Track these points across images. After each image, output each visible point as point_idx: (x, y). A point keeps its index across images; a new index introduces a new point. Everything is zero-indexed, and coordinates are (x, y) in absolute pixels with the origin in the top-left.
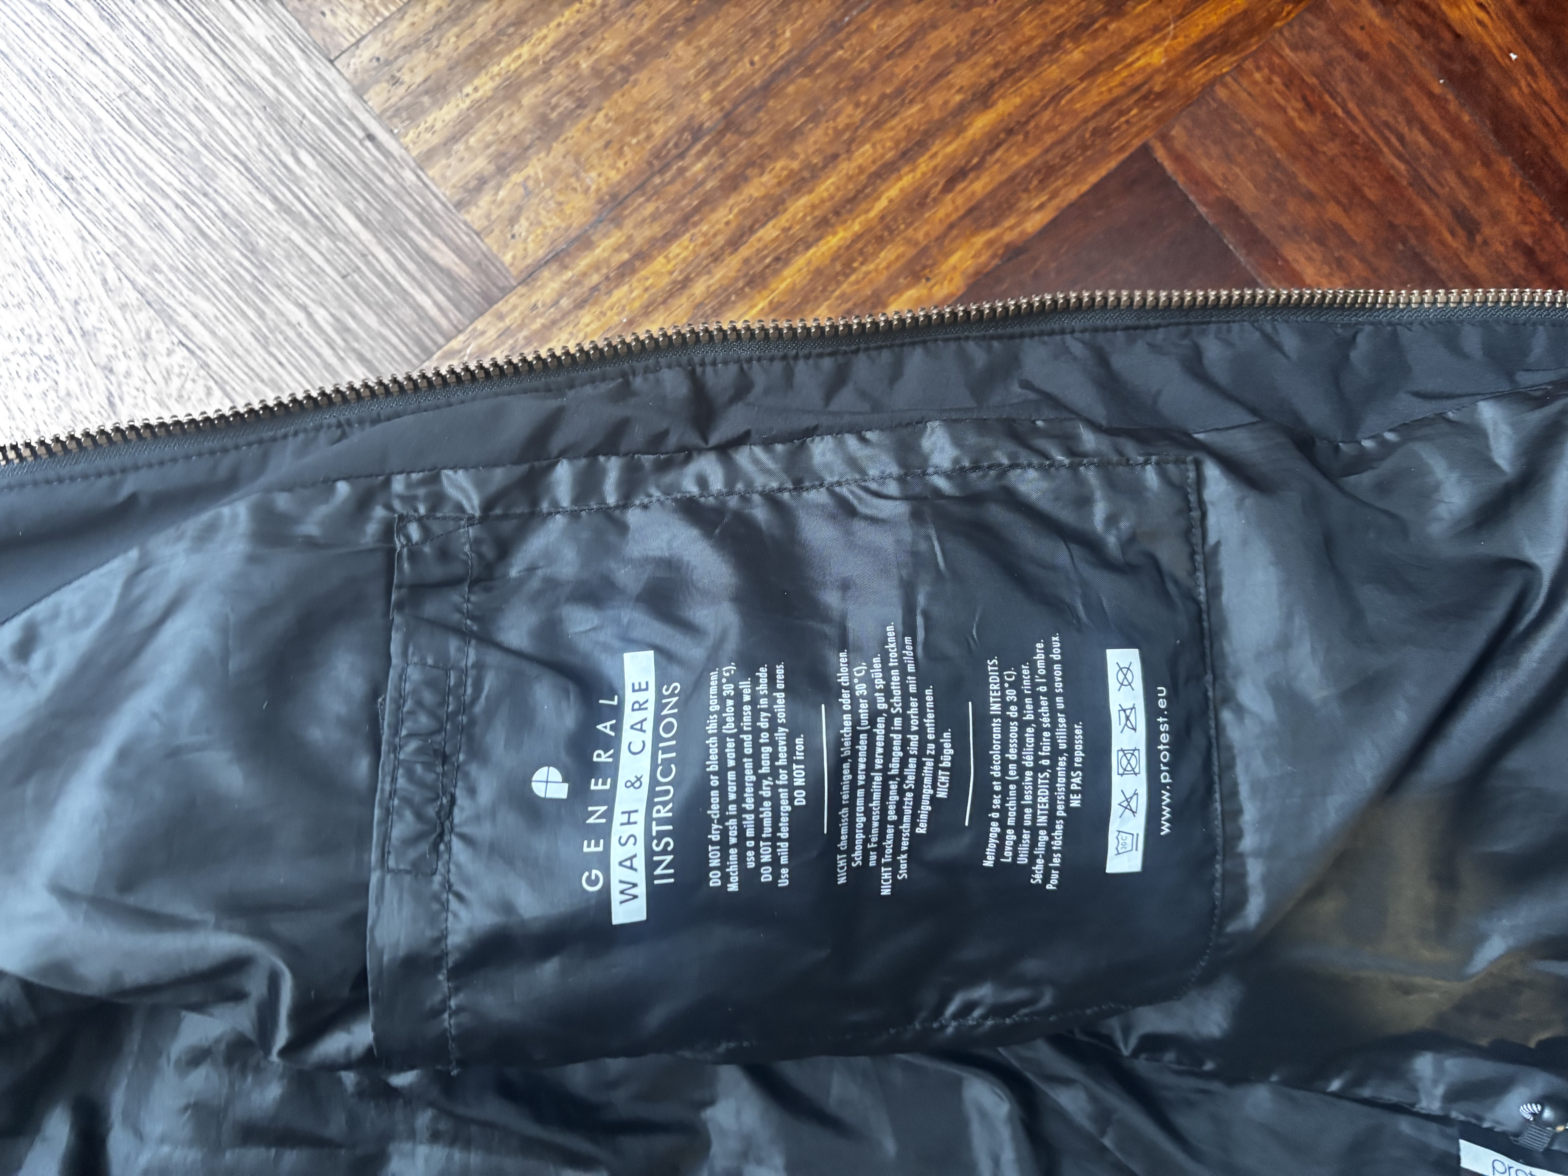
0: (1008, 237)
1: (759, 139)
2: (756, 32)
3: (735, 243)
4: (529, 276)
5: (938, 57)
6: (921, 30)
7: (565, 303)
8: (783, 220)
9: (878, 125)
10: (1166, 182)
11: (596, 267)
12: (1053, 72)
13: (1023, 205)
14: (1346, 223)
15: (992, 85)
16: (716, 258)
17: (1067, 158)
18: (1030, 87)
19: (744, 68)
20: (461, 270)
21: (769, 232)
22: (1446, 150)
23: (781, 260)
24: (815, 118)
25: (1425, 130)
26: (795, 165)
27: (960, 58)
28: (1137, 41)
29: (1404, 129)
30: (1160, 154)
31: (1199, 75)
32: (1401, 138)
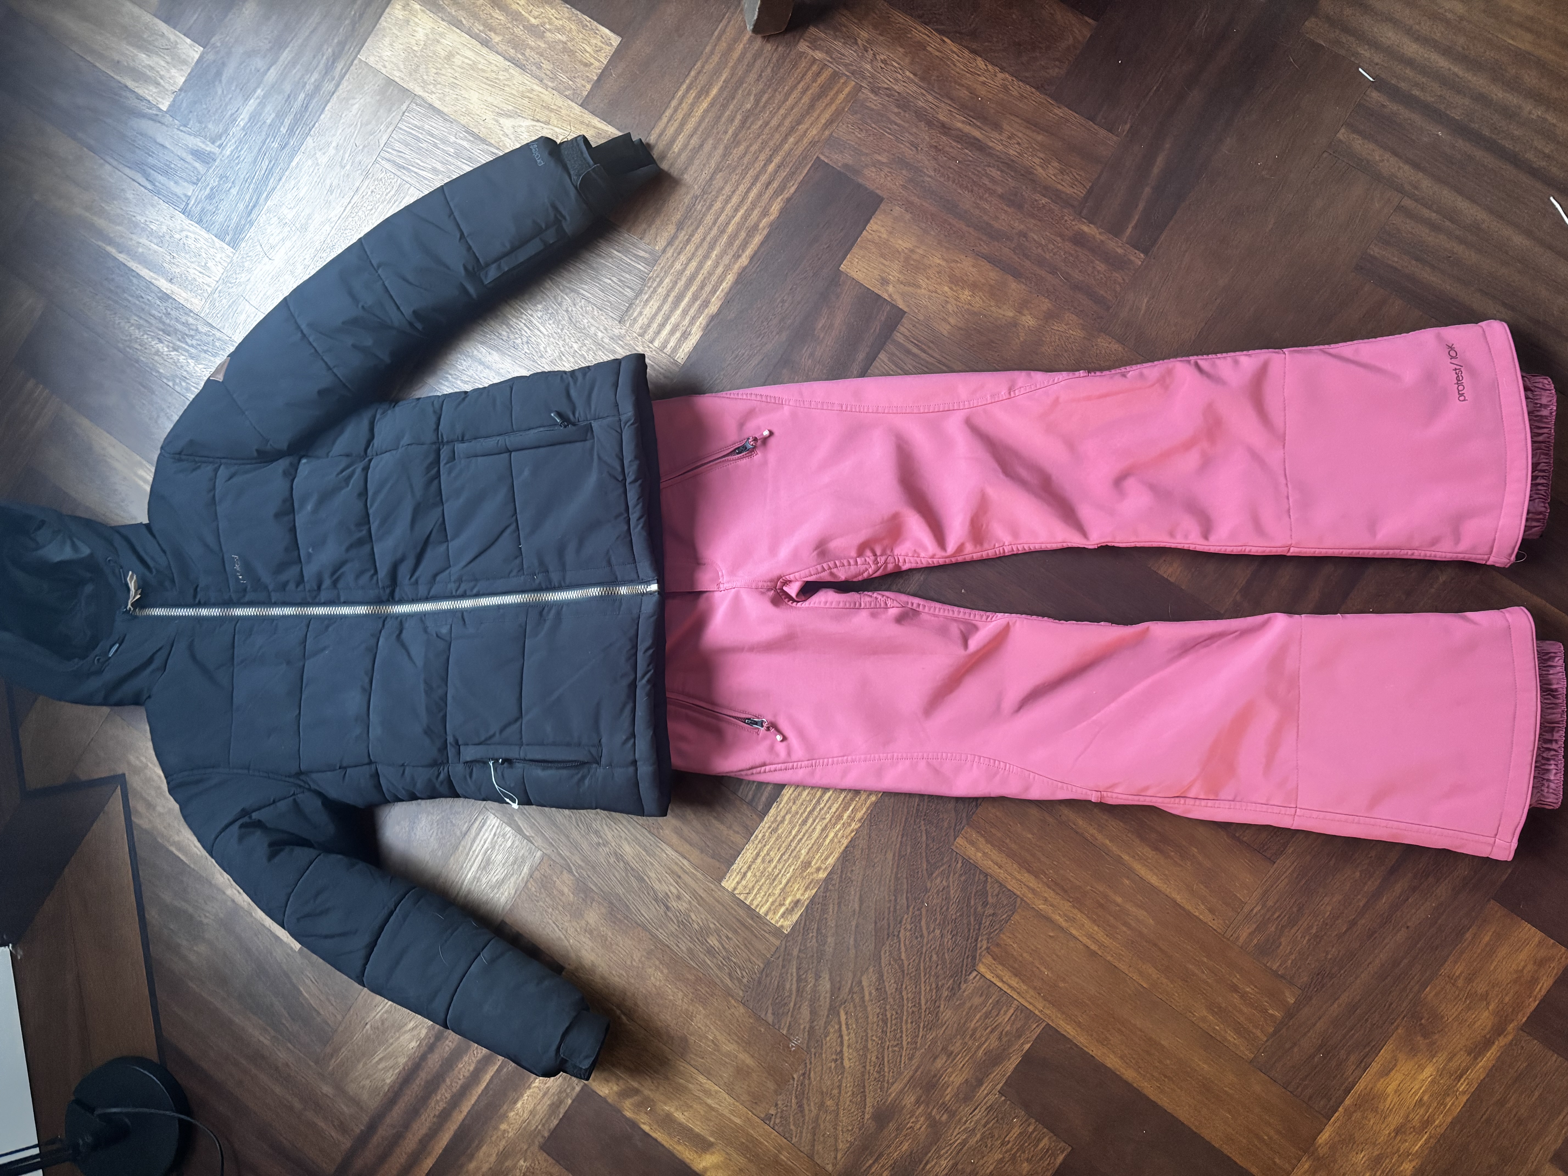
0: (786, 196)
1: (713, 193)
2: (704, 165)
3: (714, 223)
4: (664, 251)
5: (755, 153)
6: (748, 147)
7: (675, 255)
8: (725, 213)
9: (743, 178)
10: (827, 164)
11: (680, 242)
12: (786, 147)
13: (788, 186)
14: (880, 158)
15: (771, 156)
16: (711, 229)
17: (797, 169)
18: (782, 153)
19: (704, 176)
20: (646, 255)
21: (723, 217)
22: (904, 128)
23: (728, 224)
24: (726, 183)
25: (896, 124)
26: (724, 197)
27: (760, 152)
28: (807, 129)
29: (889, 126)
30: (822, 158)
31: (827, 133)
32: (890, 129)
